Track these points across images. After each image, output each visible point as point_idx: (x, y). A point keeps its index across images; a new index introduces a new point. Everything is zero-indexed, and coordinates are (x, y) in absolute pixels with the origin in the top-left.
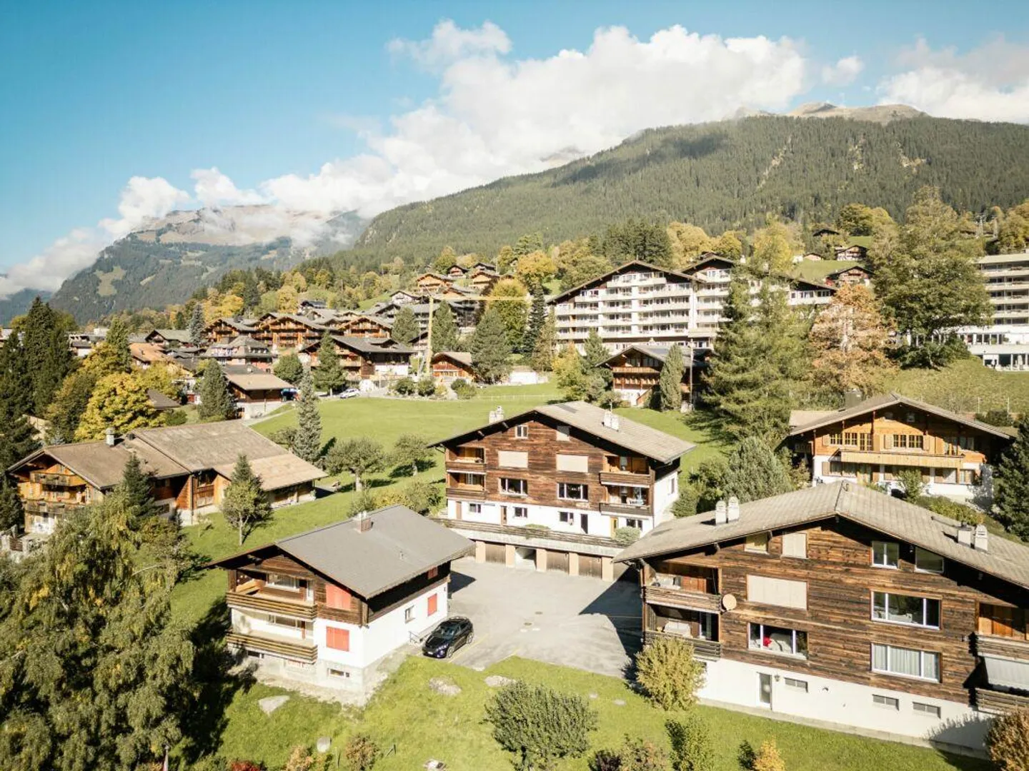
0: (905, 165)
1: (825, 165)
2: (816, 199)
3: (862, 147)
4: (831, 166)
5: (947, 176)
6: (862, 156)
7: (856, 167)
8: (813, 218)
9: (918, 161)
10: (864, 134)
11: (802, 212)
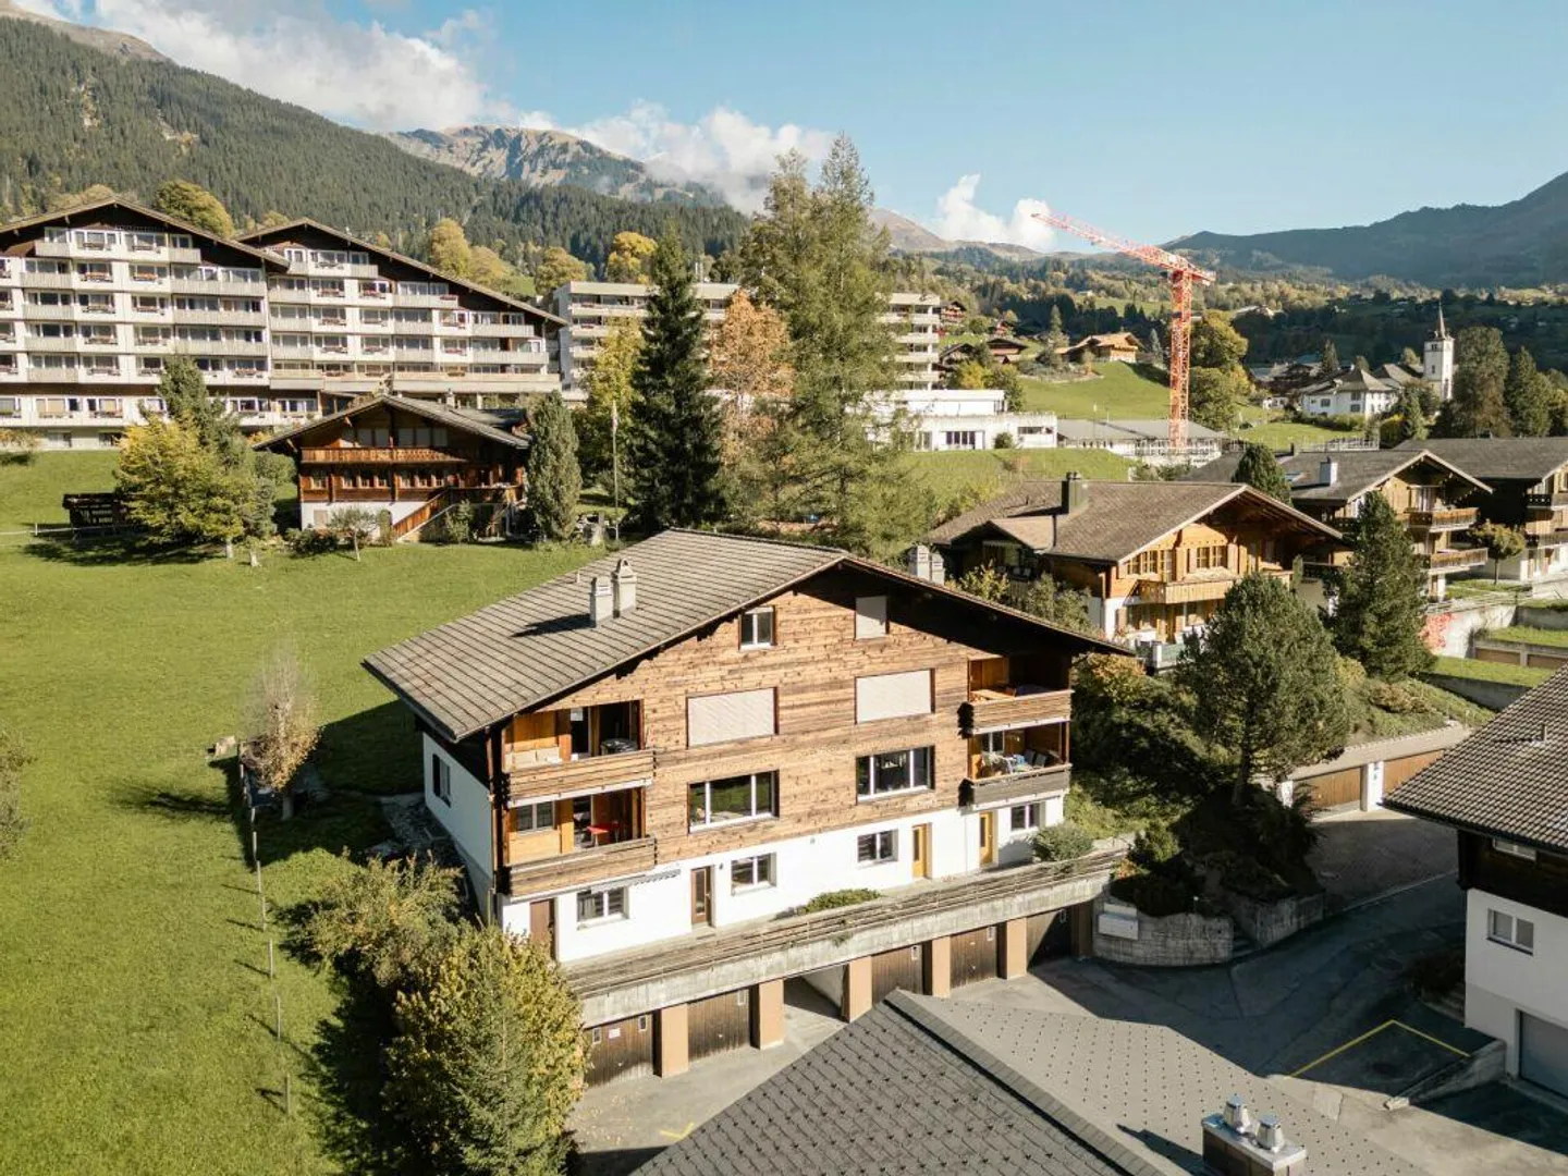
0: (168, 138)
1: (32, 105)
2: (30, 164)
3: (92, 89)
4: (42, 109)
5: (239, 169)
6: (95, 105)
7: (87, 123)
8: (30, 197)
9: (187, 135)
10: (94, 69)
11: (8, 182)
